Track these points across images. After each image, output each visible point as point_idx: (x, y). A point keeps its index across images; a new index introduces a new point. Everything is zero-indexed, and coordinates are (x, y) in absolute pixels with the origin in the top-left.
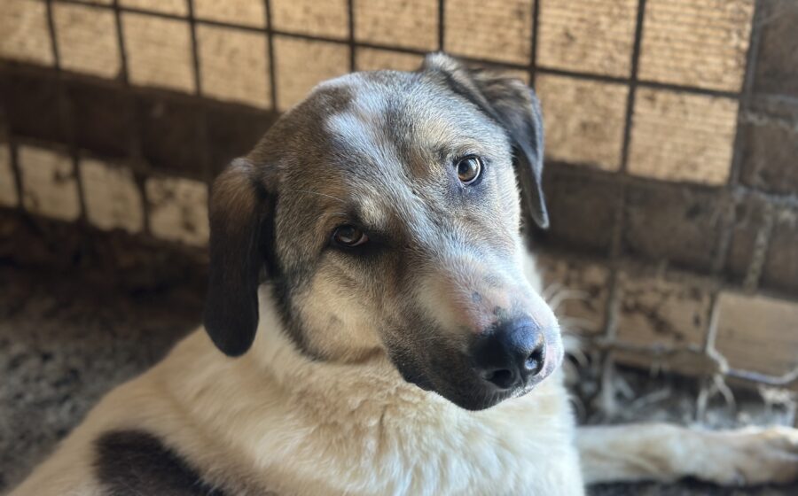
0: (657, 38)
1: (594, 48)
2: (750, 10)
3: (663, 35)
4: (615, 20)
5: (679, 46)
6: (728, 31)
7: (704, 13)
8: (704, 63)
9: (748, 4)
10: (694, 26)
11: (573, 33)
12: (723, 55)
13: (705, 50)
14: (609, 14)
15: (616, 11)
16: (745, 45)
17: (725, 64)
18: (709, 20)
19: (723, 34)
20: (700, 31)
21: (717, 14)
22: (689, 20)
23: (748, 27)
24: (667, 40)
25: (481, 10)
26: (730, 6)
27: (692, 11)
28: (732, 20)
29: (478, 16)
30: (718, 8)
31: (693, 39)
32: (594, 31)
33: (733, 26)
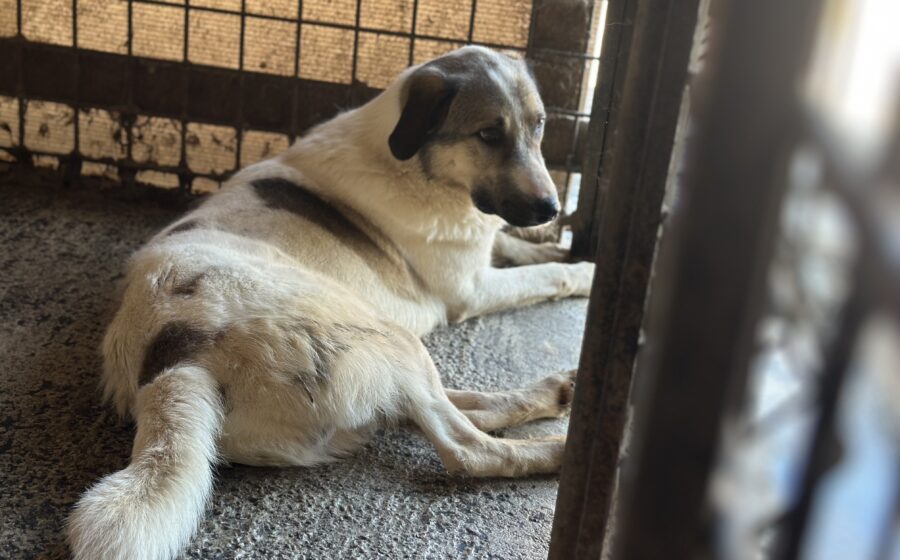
0: (479, 22)
1: (444, 28)
2: (529, 6)
3: (483, 20)
4: (456, 11)
5: (491, 27)
6: (517, 18)
7: (505, 8)
8: (504, 36)
9: (527, 3)
10: (499, 15)
11: (432, 19)
12: (514, 32)
13: (504, 29)
14: (453, 8)
15: (457, 6)
16: (526, 26)
17: (515, 37)
18: (507, 12)
19: (514, 20)
20: (502, 18)
21: (511, 9)
22: (497, 12)
23: (528, 16)
24: (485, 23)
25: (377, 5)
26: (518, 4)
27: (498, 7)
28: (519, 12)
29: (376, 8)
30: (511, 5)
31: (498, 22)
32: (444, 18)
33: (520, 16)
